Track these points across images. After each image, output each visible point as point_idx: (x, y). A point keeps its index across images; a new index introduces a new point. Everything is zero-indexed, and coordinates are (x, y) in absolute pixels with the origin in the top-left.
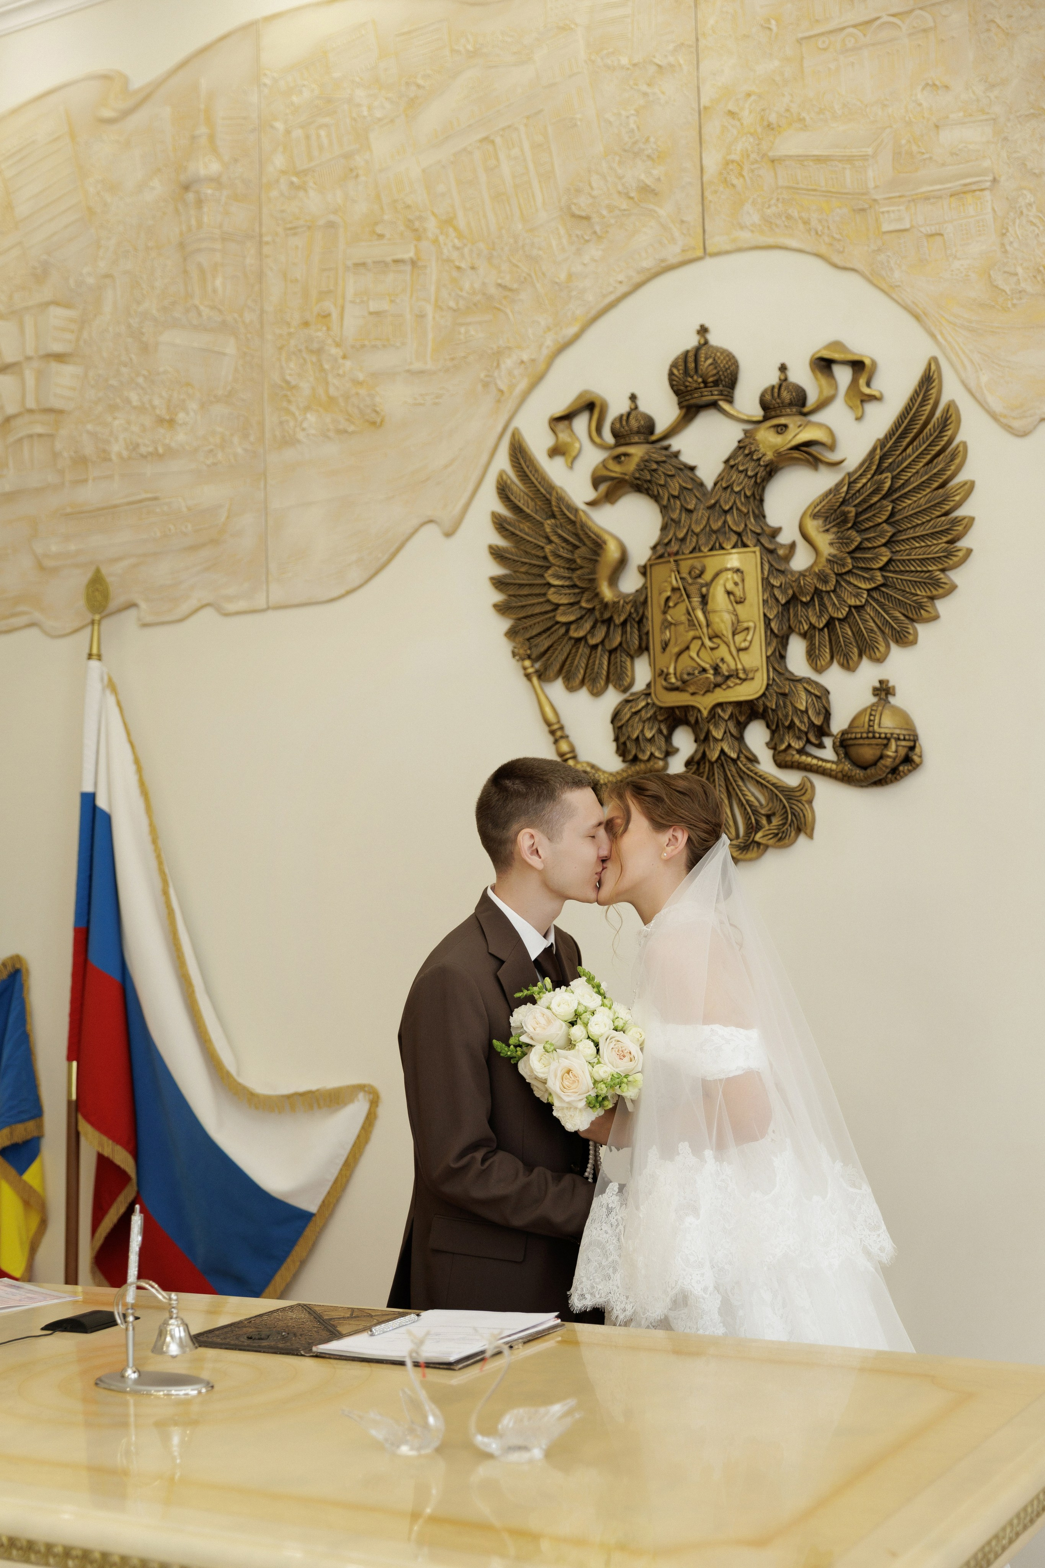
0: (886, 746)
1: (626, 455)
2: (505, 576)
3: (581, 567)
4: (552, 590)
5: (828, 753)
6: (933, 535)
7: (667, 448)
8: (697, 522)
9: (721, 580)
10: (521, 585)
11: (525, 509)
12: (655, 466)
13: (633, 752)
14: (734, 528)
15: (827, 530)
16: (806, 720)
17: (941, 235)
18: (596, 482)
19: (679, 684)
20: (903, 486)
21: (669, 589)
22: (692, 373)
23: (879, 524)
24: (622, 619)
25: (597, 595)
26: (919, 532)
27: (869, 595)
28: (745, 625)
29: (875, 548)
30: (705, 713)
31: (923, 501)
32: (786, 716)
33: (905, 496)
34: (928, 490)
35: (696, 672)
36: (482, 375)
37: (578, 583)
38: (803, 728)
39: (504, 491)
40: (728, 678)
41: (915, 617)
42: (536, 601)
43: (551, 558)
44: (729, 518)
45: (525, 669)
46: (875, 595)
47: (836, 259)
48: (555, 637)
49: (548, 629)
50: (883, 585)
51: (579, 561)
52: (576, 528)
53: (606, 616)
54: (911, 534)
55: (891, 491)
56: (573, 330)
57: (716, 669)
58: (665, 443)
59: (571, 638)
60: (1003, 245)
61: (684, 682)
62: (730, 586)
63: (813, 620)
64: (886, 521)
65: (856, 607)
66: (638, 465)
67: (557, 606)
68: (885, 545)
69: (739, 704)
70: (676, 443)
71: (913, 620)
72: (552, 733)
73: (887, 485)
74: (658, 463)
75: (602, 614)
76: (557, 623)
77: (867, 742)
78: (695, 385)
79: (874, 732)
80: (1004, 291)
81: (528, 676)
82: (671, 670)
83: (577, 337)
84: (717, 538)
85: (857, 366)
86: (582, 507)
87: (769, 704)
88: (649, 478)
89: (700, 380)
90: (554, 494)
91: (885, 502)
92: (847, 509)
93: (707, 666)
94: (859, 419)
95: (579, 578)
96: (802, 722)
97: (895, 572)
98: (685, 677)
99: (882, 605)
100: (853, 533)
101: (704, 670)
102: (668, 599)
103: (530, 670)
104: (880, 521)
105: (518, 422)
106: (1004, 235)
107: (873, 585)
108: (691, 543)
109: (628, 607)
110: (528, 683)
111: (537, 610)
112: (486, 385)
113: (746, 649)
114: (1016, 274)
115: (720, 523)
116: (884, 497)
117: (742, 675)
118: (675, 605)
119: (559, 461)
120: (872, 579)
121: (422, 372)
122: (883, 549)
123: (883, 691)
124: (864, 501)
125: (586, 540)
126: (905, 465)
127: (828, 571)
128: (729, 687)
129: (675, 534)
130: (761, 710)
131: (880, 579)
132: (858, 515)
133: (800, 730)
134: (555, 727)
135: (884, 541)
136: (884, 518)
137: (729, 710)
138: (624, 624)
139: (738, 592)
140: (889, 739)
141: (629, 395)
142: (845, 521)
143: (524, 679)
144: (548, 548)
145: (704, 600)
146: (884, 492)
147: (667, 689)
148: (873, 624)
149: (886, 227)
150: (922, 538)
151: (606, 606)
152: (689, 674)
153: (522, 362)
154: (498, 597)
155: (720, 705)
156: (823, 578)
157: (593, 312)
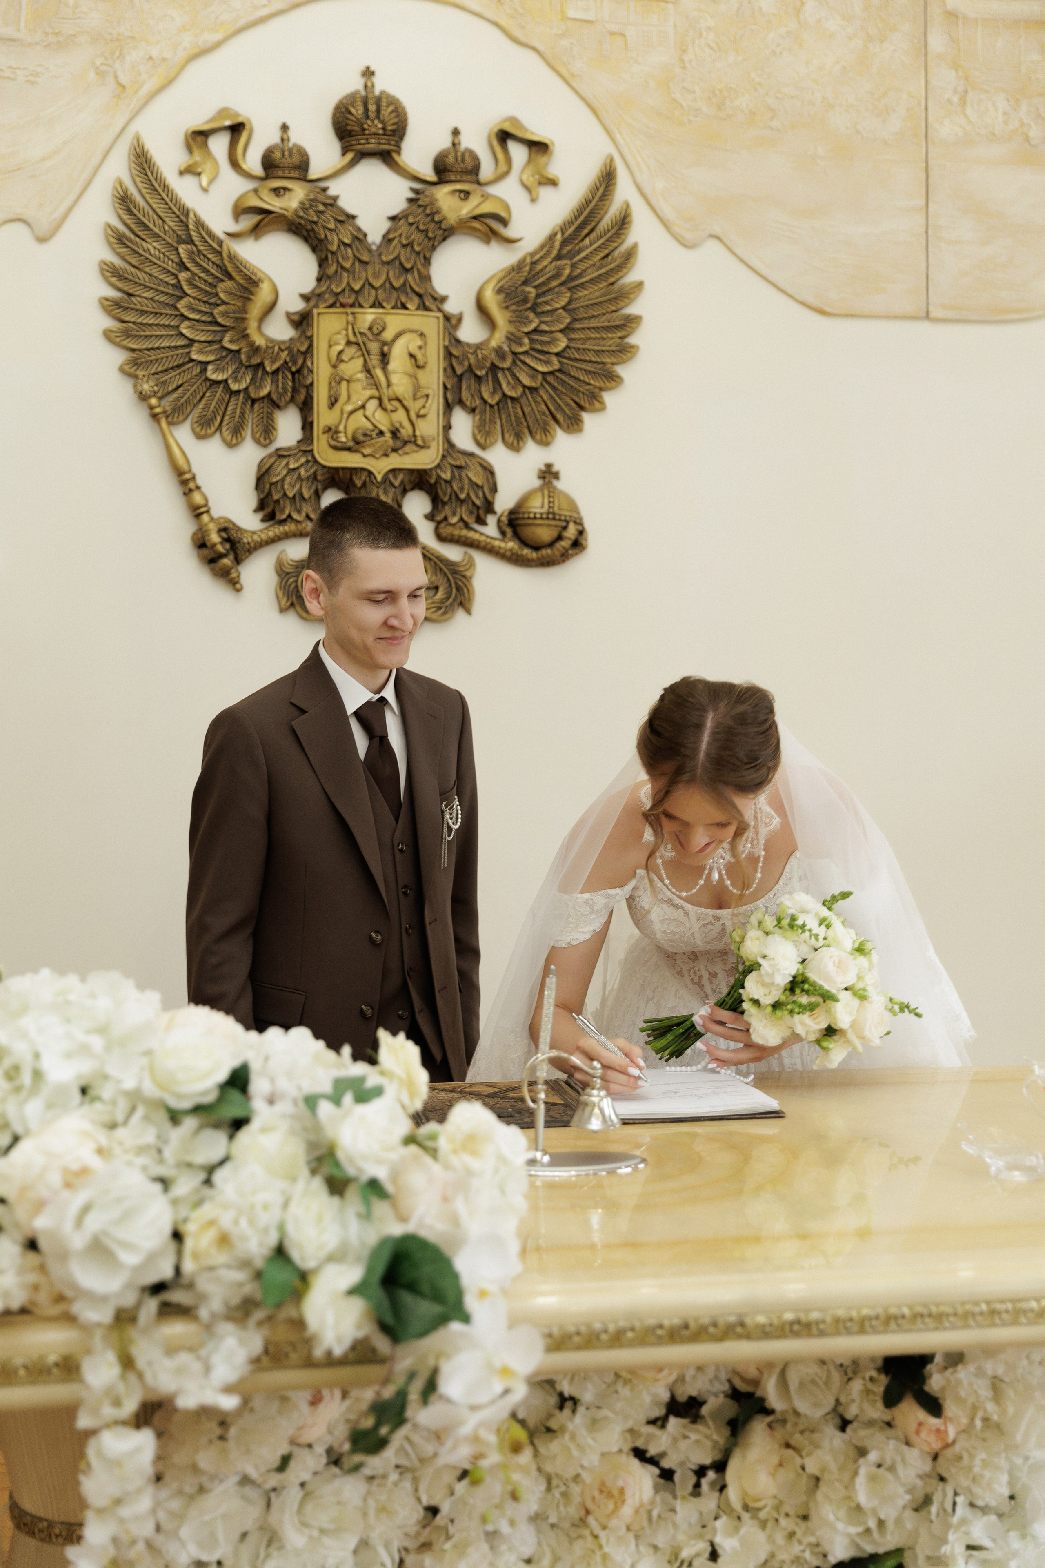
0: (565, 528)
1: (286, 189)
2: (121, 300)
3: (224, 303)
4: (186, 323)
5: (491, 529)
6: (608, 329)
7: (325, 190)
8: (376, 276)
9: (401, 343)
10: (143, 312)
11: (151, 226)
12: (321, 208)
13: (287, 512)
14: (417, 289)
15: (507, 307)
16: (481, 494)
17: (624, 36)
18: (240, 211)
19: (351, 444)
20: (580, 276)
21: (343, 342)
22: (372, 115)
23: (556, 310)
24: (275, 367)
25: (246, 336)
26: (594, 323)
27: (544, 379)
28: (426, 392)
29: (552, 332)
30: (379, 478)
31: (597, 294)
32: (462, 489)
33: (582, 285)
34: (605, 284)
35: (374, 434)
36: (98, 62)
37: (220, 320)
38: (478, 503)
39: (124, 201)
40: (405, 443)
41: (587, 405)
42: (164, 333)
43: (186, 288)
44: (409, 277)
45: (152, 408)
46: (550, 379)
47: (518, 33)
48: (187, 376)
49: (179, 366)
50: (559, 370)
51: (222, 295)
52: (222, 259)
53: (255, 361)
54: (586, 324)
55: (570, 278)
56: (218, 36)
57: (395, 433)
58: (324, 184)
59: (207, 379)
60: (682, 61)
61: (357, 442)
62: (413, 349)
63: (486, 396)
64: (564, 308)
65: (530, 388)
66: (302, 203)
67: (192, 341)
68: (561, 331)
69: (411, 471)
70: (334, 188)
71: (582, 408)
72: (184, 483)
73: (567, 272)
74: (325, 205)
75: (249, 358)
76: (192, 360)
77: (546, 522)
78: (373, 130)
79: (554, 514)
80: (681, 106)
81: (155, 417)
82: (341, 428)
83: (218, 45)
84: (398, 297)
85: (538, 147)
86: (222, 236)
87: (443, 476)
88: (315, 219)
89: (380, 126)
90: (191, 215)
91: (563, 289)
92: (528, 289)
93: (383, 428)
94: (533, 200)
95: (222, 315)
96: (477, 496)
97: (570, 359)
98: (361, 438)
99: (555, 389)
100: (532, 315)
101: (381, 433)
102: (340, 353)
103: (158, 410)
104: (558, 306)
105: (137, 126)
106: (684, 51)
107: (550, 369)
108: (369, 296)
109: (284, 355)
110: (155, 425)
111: (166, 343)
112: (100, 74)
113: (424, 416)
114: (694, 92)
115: (401, 281)
116: (562, 284)
117: (420, 442)
118: (351, 359)
119: (190, 181)
120: (548, 362)
121: (14, 40)
122: (559, 335)
123: (548, 474)
124: (543, 284)
125: (234, 274)
126: (583, 255)
127: (506, 348)
128: (406, 453)
129: (348, 284)
130: (432, 481)
131: (556, 365)
132: (538, 296)
133: (474, 503)
134: (187, 476)
135: (562, 326)
136: (563, 303)
137: (400, 477)
138: (276, 372)
139: (419, 357)
140: (567, 522)
141: (280, 124)
142: (525, 301)
143: (151, 419)
144: (183, 276)
145: (384, 358)
146: (563, 278)
147: (335, 448)
148: (544, 407)
149: (571, 14)
150: (596, 329)
151: (255, 350)
152: (365, 435)
153: (151, 58)
154: (109, 323)
155: (393, 471)
156: (500, 353)
157: (242, 22)
